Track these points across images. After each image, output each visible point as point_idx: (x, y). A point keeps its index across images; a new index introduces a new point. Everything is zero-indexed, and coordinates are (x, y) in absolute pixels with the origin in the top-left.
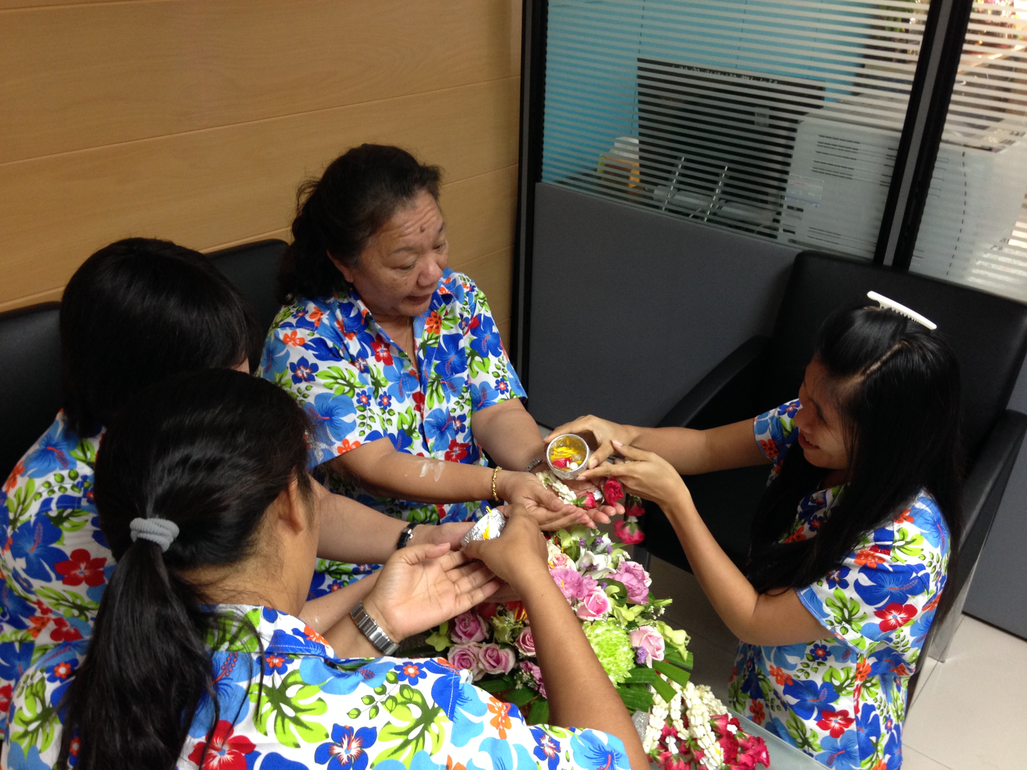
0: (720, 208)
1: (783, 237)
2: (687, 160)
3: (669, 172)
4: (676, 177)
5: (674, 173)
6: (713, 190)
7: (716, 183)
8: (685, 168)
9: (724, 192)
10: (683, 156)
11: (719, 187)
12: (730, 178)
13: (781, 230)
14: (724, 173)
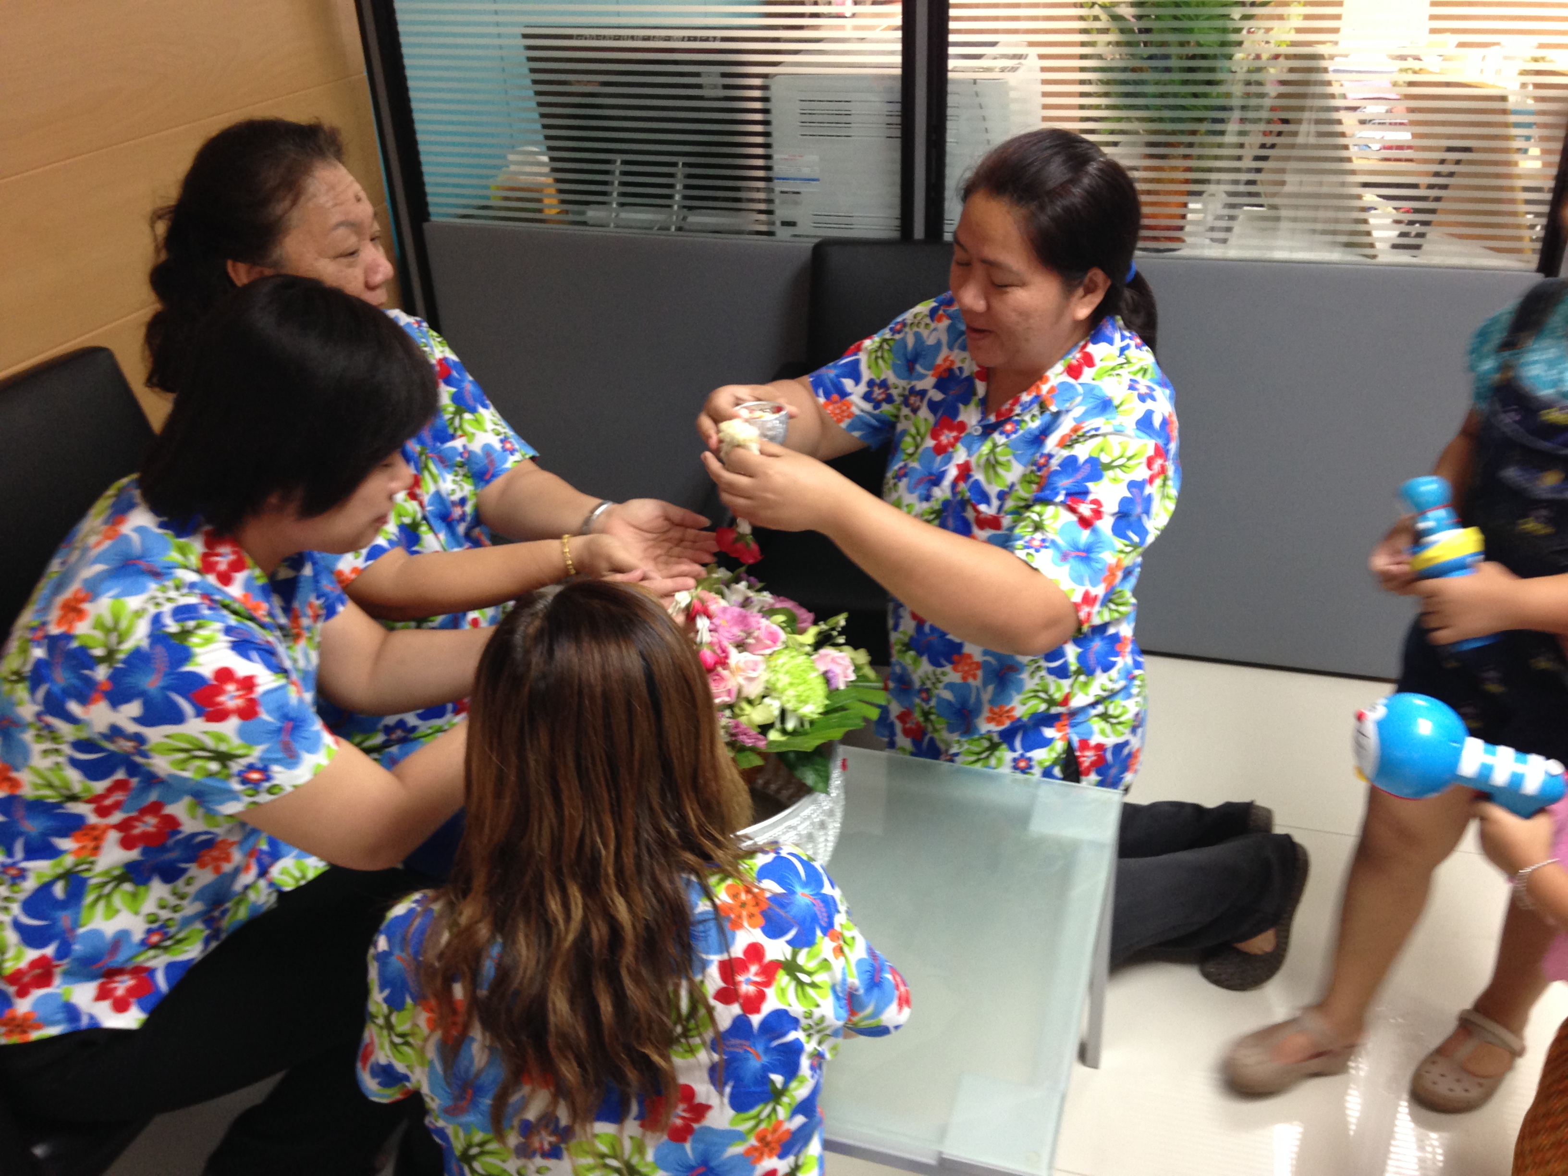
0: (684, 218)
1: (783, 234)
2: (625, 162)
3: (605, 183)
4: (615, 189)
5: (612, 183)
6: (670, 197)
7: (671, 186)
8: (624, 173)
9: (685, 197)
10: (619, 158)
11: (678, 192)
12: (689, 176)
13: (778, 223)
14: (680, 171)
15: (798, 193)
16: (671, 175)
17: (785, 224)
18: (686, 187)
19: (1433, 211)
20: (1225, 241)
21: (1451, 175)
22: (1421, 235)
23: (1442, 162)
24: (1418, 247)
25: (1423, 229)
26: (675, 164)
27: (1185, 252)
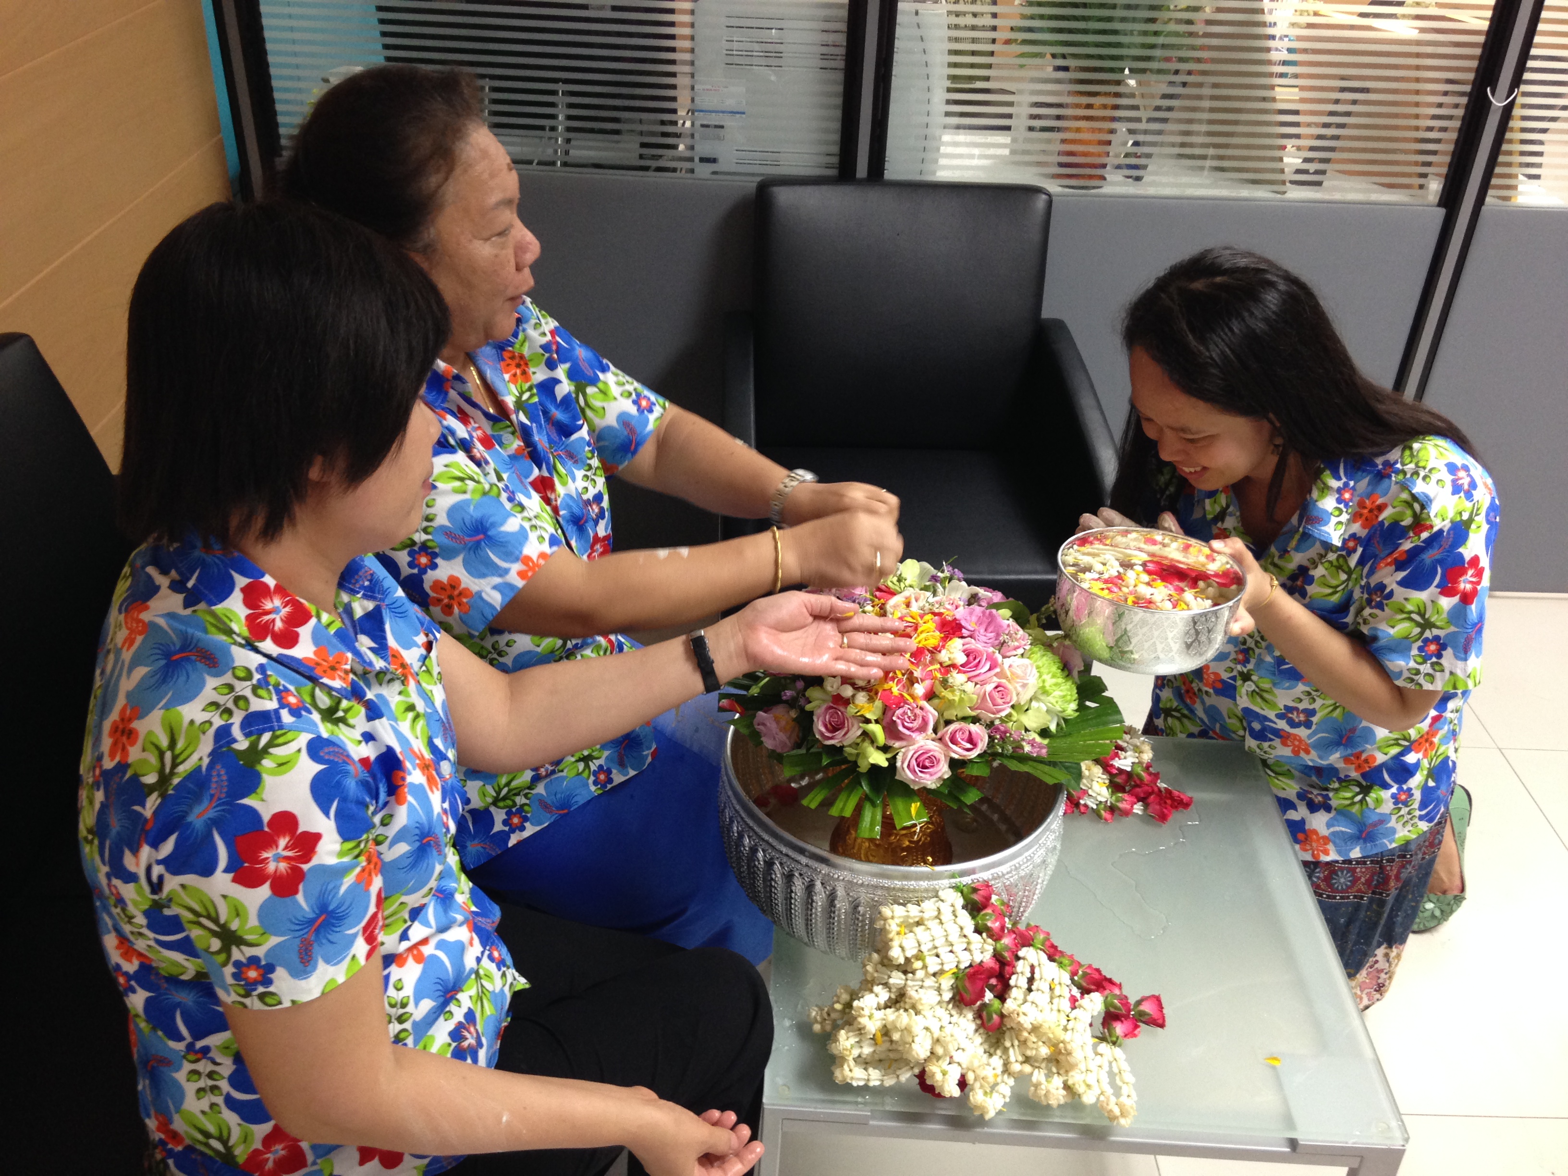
1: (702, 171)
6: (554, 129)
8: (494, 102)
10: (487, 84)
12: (571, 106)
13: (697, 159)
14: (561, 100)
15: (722, 127)
16: (553, 105)
17: (702, 160)
18: (569, 118)
19: (1332, 149)
20: (1138, 179)
21: (1348, 114)
22: (1323, 172)
23: (1337, 102)
24: (1319, 184)
25: (1321, 166)
26: (554, 93)
27: (1107, 190)
